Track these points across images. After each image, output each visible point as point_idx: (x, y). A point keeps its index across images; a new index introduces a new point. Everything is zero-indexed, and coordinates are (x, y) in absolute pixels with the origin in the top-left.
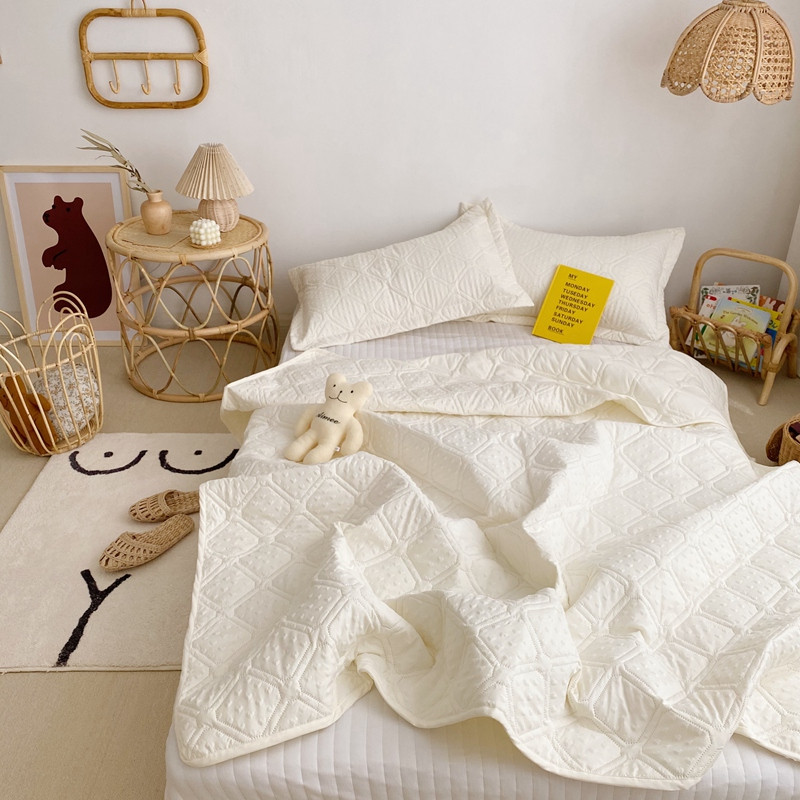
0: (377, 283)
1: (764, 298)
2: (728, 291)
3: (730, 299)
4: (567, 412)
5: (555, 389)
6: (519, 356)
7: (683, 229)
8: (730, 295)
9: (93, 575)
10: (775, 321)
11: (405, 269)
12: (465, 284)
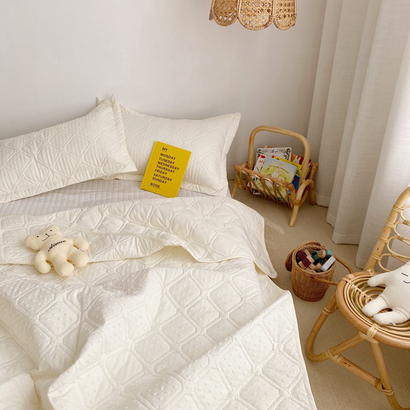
0: (26, 157)
1: (294, 155)
2: (273, 151)
3: (273, 157)
4: (141, 254)
5: (132, 239)
6: (120, 210)
7: (240, 114)
8: (273, 154)
10: (300, 171)
11: (47, 147)
12: (88, 157)
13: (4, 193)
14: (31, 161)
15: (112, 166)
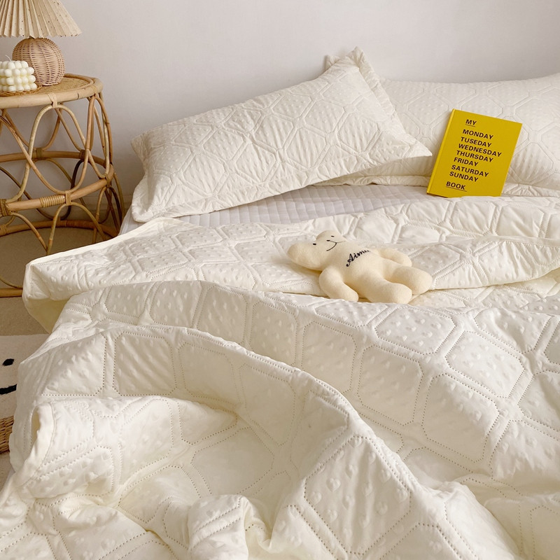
0: (237, 137)
12: (346, 132)
13: (202, 197)
14: (245, 142)
15: (387, 149)
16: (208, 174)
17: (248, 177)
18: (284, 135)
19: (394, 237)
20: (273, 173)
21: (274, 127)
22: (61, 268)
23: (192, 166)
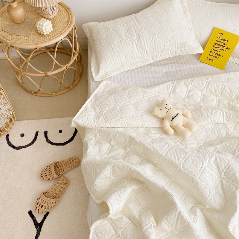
0: (130, 43)
4: (225, 122)
6: (199, 85)
9: (34, 213)
11: (143, 34)
12: (172, 42)
13: (116, 68)
14: (133, 45)
15: (187, 49)
16: (119, 59)
17: (134, 59)
18: (148, 43)
19: (186, 94)
20: (143, 57)
21: (145, 39)
22: (83, 121)
23: (113, 56)
